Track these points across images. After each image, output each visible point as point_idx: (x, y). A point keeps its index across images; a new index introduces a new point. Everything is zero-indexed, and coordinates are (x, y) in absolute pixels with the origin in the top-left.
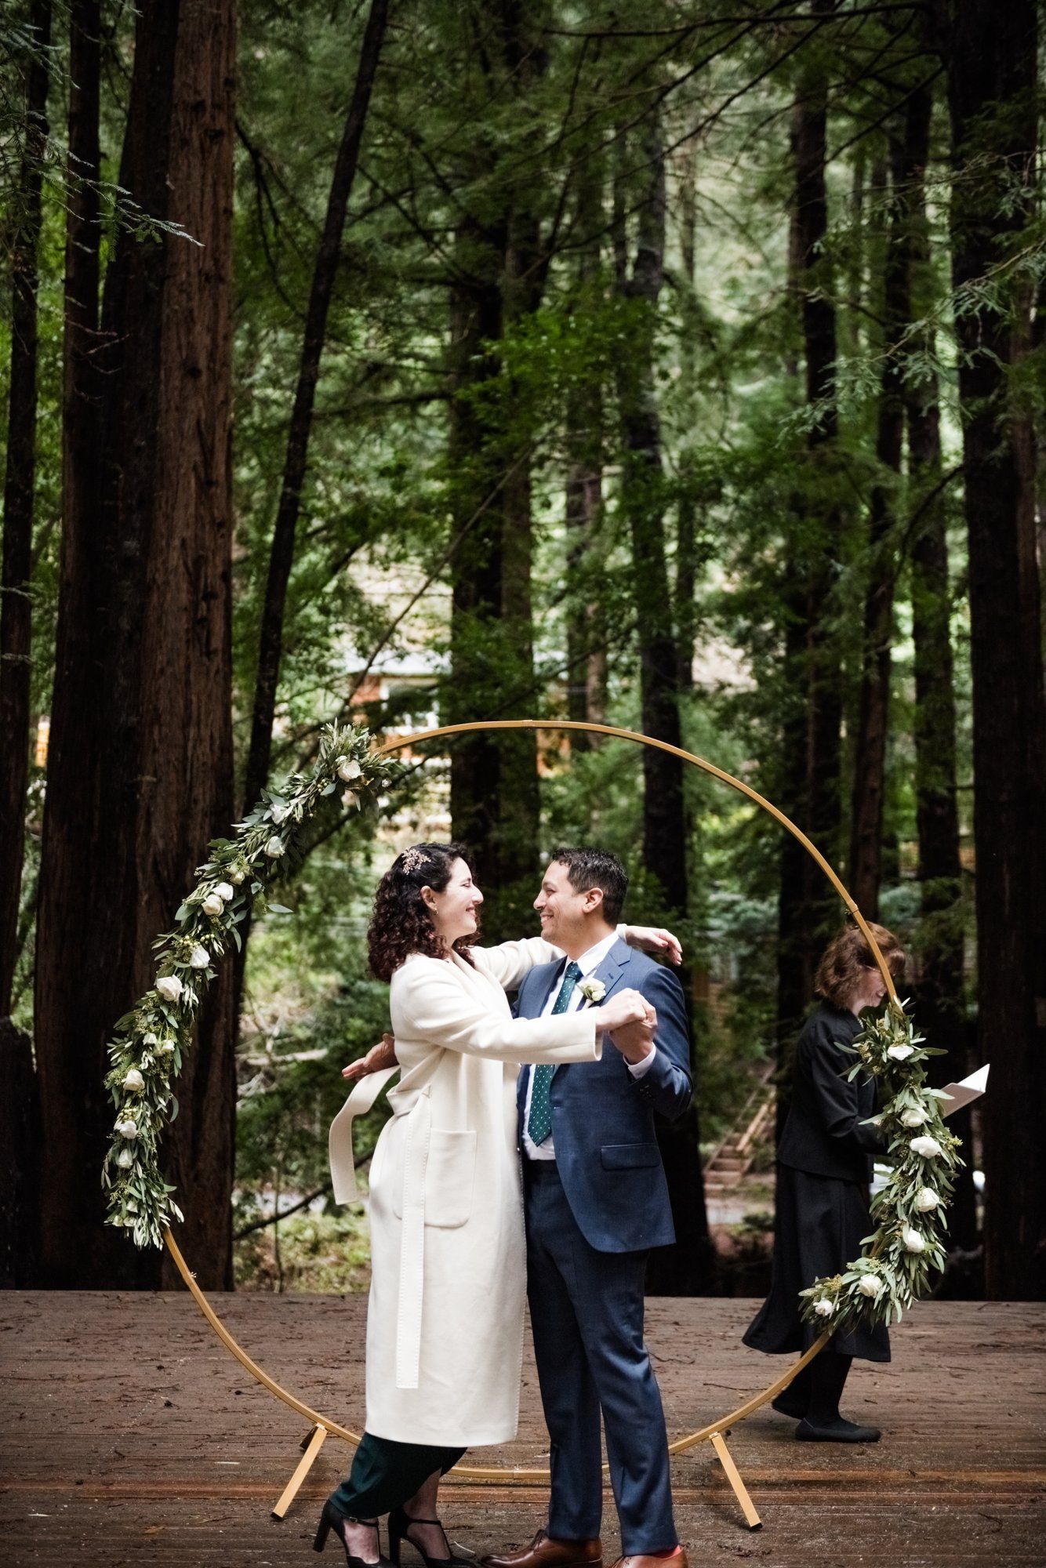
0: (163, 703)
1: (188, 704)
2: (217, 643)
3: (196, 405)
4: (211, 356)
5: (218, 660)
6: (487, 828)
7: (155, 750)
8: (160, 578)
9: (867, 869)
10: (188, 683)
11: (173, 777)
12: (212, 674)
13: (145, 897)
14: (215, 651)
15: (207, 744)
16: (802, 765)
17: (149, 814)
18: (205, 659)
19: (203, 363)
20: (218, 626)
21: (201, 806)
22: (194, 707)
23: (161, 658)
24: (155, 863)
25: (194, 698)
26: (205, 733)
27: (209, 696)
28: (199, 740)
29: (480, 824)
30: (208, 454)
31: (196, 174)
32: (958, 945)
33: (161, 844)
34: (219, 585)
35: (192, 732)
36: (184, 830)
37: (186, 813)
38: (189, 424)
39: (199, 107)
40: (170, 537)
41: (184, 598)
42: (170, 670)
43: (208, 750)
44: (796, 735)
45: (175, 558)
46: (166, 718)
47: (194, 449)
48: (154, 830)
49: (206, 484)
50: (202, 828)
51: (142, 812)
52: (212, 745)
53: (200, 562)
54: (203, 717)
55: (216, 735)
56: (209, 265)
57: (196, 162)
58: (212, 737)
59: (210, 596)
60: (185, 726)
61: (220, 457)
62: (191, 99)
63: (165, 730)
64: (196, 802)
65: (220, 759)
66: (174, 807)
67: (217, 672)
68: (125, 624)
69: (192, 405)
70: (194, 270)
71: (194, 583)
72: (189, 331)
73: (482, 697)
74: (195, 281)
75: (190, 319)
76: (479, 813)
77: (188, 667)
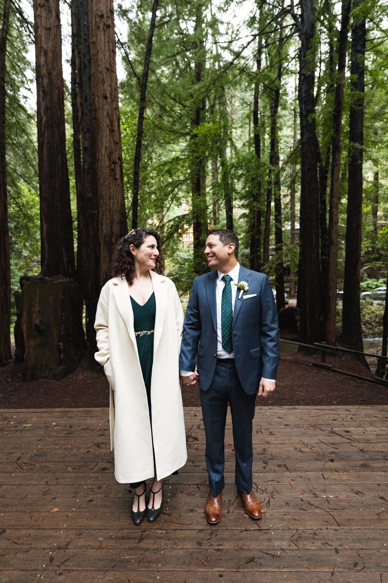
0: (103, 193)
1: (110, 193)
2: (118, 176)
3: (106, 107)
4: (111, 94)
5: (119, 181)
7: (102, 206)
8: (100, 158)
10: (110, 187)
11: (108, 214)
13: (102, 246)
14: (117, 179)
15: (117, 204)
17: (102, 224)
18: (114, 181)
19: (108, 95)
20: (118, 171)
21: (116, 221)
22: (112, 194)
23: (102, 180)
24: (104, 237)
25: (112, 192)
26: (116, 201)
27: (116, 191)
28: (114, 203)
30: (112, 122)
31: (103, 37)
33: (105, 231)
34: (117, 160)
35: (112, 201)
36: (111, 227)
37: (112, 223)
38: (105, 113)
39: (102, 16)
40: (102, 146)
41: (107, 163)
42: (104, 184)
45: (103, 151)
46: (104, 197)
47: (107, 120)
48: (103, 228)
49: (112, 131)
51: (100, 223)
53: (111, 153)
54: (115, 197)
55: (119, 202)
56: (108, 66)
57: (102, 33)
58: (118, 202)
59: (114, 163)
60: (110, 200)
61: (116, 124)
62: (100, 14)
63: (104, 200)
64: (114, 220)
65: (121, 208)
66: (109, 222)
67: (118, 185)
69: (105, 107)
70: (103, 66)
71: (110, 159)
72: (103, 85)
74: (104, 70)
75: (103, 82)
77: (110, 183)
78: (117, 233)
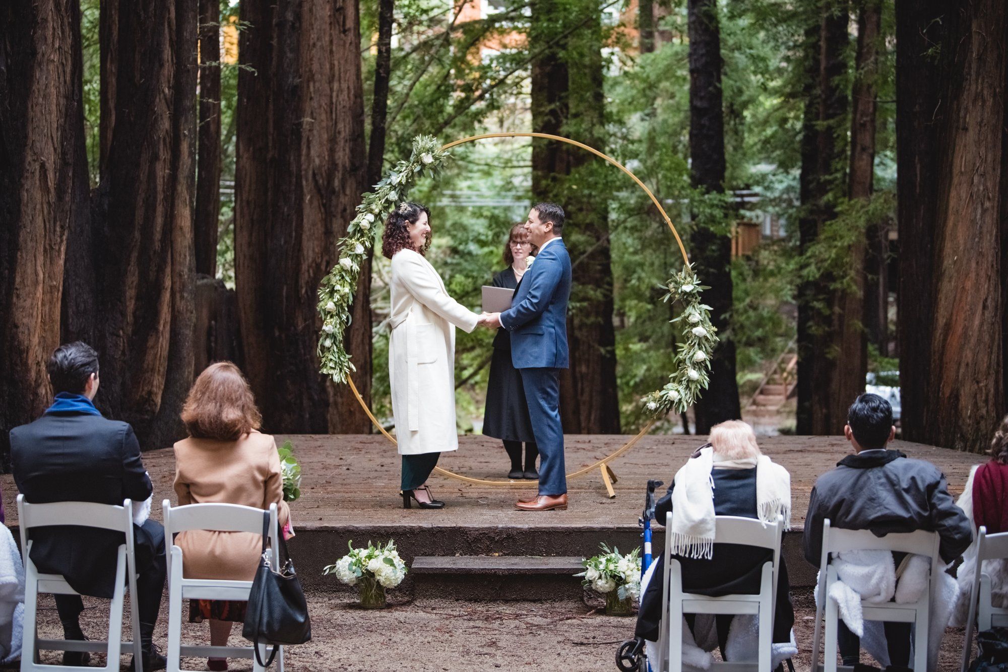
0: (315, 67)
1: (332, 67)
2: (350, 24)
5: (351, 36)
6: (559, 124)
7: (311, 99)
10: (331, 52)
11: (323, 117)
12: (347, 45)
13: (308, 197)
14: (349, 29)
15: (346, 93)
17: (309, 142)
18: (342, 35)
21: (343, 135)
22: (336, 68)
23: (314, 36)
24: (314, 175)
25: (336, 63)
26: (344, 86)
27: (346, 61)
28: (340, 90)
29: (553, 121)
33: (317, 161)
35: (336, 86)
36: (332, 151)
37: (333, 140)
42: (319, 44)
43: (346, 97)
46: (317, 76)
48: (312, 152)
50: (344, 150)
51: (304, 140)
52: (349, 93)
54: (342, 75)
55: (352, 87)
58: (348, 88)
60: (331, 81)
63: (317, 84)
64: (339, 133)
65: (354, 103)
66: (325, 136)
67: (351, 43)
68: (290, 16)
73: (548, 27)
76: (553, 112)
77: (331, 42)
78: (344, 166)
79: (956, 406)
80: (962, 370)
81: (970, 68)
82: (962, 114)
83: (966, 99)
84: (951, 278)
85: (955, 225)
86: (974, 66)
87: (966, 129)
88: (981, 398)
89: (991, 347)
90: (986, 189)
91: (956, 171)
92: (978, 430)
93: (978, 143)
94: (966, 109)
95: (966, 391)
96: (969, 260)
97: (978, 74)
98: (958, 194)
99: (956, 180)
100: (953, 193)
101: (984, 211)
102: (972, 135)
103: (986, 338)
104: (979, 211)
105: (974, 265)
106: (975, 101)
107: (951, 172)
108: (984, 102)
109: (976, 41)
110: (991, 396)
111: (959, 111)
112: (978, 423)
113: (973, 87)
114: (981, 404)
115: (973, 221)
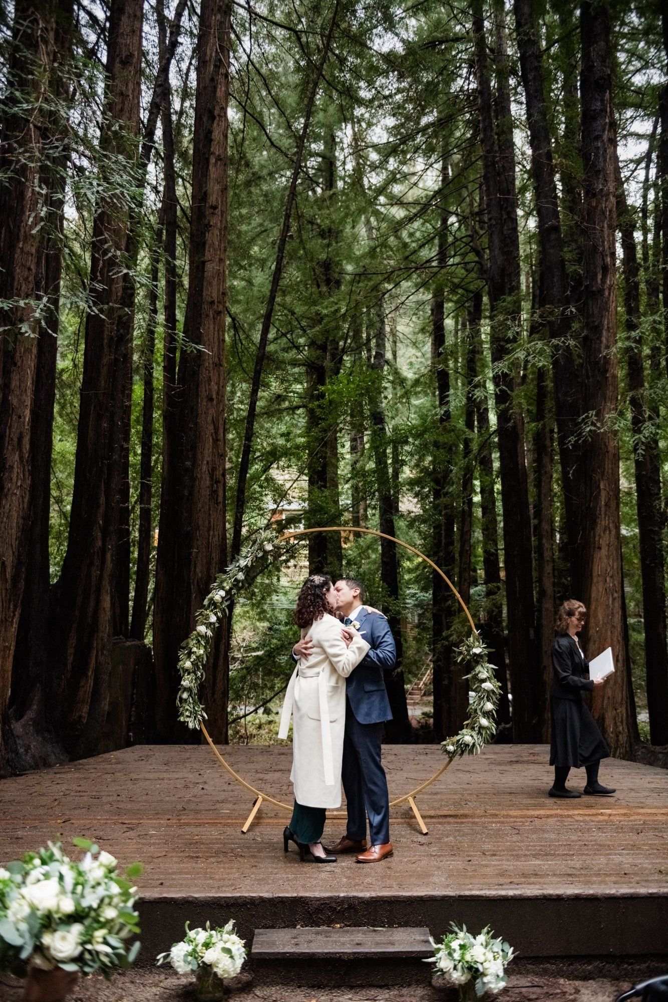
0: (200, 522)
1: (210, 523)
2: (220, 499)
3: (212, 411)
4: (218, 394)
5: (221, 506)
6: (323, 567)
7: (197, 540)
8: (199, 476)
9: (465, 580)
10: (209, 514)
11: (204, 550)
12: (219, 511)
13: (193, 595)
16: (440, 541)
17: (195, 564)
18: (216, 505)
19: (214, 396)
20: (221, 493)
22: (212, 523)
23: (200, 505)
24: (198, 582)
25: (212, 520)
26: (216, 533)
27: (218, 519)
28: (214, 536)
30: (216, 429)
31: (212, 327)
32: (500, 608)
33: (200, 575)
34: (221, 478)
35: (211, 533)
36: (208, 569)
37: (209, 563)
38: (209, 419)
39: (212, 303)
40: (203, 461)
41: (208, 483)
42: (203, 510)
43: (217, 539)
44: (438, 531)
45: (204, 468)
46: (201, 528)
47: (211, 428)
48: (197, 570)
49: (216, 440)
50: (214, 570)
51: (193, 563)
52: (219, 537)
53: (214, 469)
54: (215, 527)
55: (221, 534)
56: (217, 360)
57: (212, 323)
58: (219, 534)
59: (217, 482)
60: (209, 531)
61: (221, 430)
62: (210, 300)
63: (201, 532)
64: (213, 559)
65: (222, 542)
66: (205, 561)
67: (221, 510)
68: (186, 493)
69: (210, 411)
70: (211, 362)
71: (211, 478)
72: (209, 384)
73: (320, 518)
74: (211, 366)
75: (210, 380)
76: (319, 562)
77: (210, 509)
79: (603, 725)
80: (605, 702)
81: (600, 510)
82: (597, 539)
83: (599, 530)
84: (595, 642)
85: (596, 608)
86: (603, 509)
87: (600, 548)
88: (619, 720)
89: (622, 687)
90: (614, 585)
91: (595, 574)
92: (617, 741)
93: (608, 557)
94: (599, 535)
95: (609, 715)
96: (606, 630)
97: (605, 514)
98: (598, 589)
99: (595, 580)
100: (594, 588)
101: (614, 599)
102: (604, 552)
103: (619, 680)
104: (611, 599)
105: (609, 633)
106: (605, 530)
107: (591, 575)
108: (610, 531)
109: (603, 494)
110: (624, 718)
111: (595, 537)
112: (617, 736)
113: (603, 523)
114: (619, 724)
115: (608, 606)
